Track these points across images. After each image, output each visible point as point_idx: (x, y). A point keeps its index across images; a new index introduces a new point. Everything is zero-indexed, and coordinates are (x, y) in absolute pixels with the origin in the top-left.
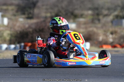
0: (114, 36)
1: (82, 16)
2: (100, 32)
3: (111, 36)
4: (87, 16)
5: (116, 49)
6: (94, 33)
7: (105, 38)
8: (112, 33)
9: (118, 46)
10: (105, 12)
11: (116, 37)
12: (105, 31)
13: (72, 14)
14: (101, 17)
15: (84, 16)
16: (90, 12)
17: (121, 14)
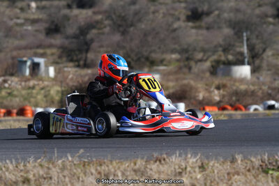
0: (221, 91)
1: (162, 62)
2: (200, 85)
3: (216, 92)
4: (170, 62)
5: (226, 112)
6: (191, 88)
7: (207, 95)
8: (218, 88)
9: (229, 107)
10: (200, 56)
11: (225, 93)
12: (207, 85)
13: (147, 59)
14: (192, 63)
15: (165, 63)
16: (174, 56)
17: (223, 58)
